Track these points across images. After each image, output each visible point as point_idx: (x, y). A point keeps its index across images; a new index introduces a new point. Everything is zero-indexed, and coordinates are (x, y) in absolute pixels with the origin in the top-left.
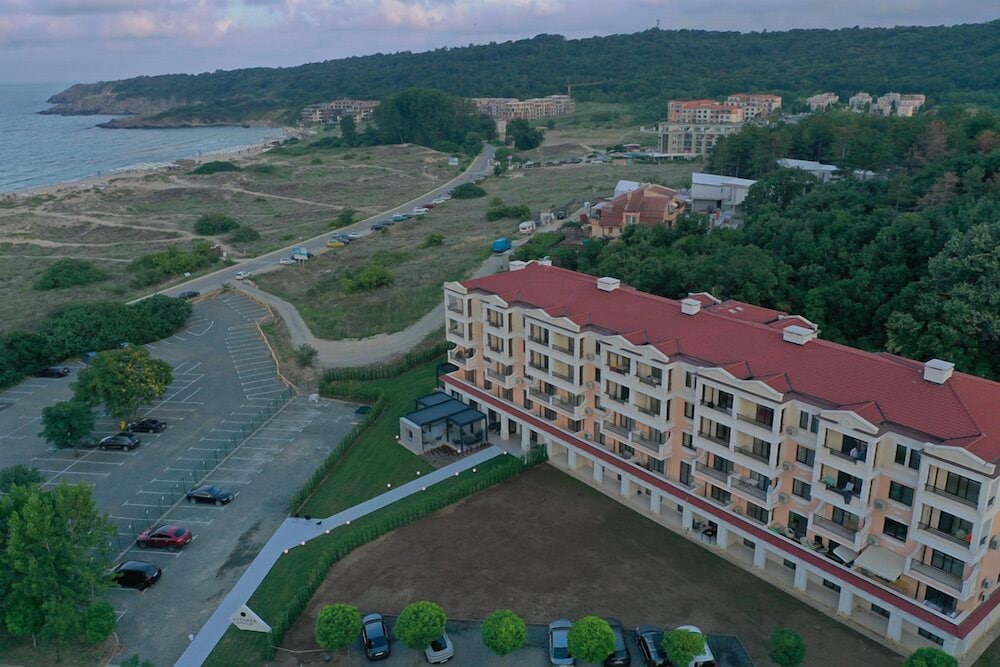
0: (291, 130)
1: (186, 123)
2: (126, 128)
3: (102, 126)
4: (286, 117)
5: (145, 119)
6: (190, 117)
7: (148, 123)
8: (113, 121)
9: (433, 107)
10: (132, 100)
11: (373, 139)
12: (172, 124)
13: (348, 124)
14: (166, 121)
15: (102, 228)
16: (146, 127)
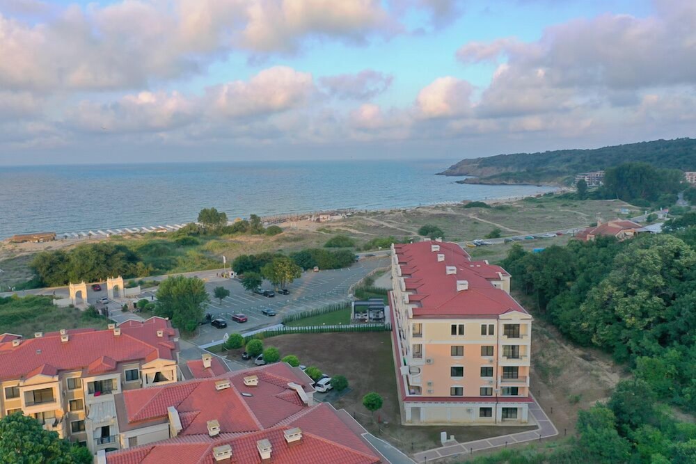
0: (565, 188)
1: (504, 182)
2: (470, 183)
3: (458, 182)
4: (566, 181)
5: (482, 179)
6: (507, 179)
7: (482, 181)
8: (466, 179)
9: (641, 175)
10: (486, 168)
11: (597, 196)
12: (496, 182)
13: (582, 185)
14: (493, 180)
15: (387, 228)
16: (481, 184)
